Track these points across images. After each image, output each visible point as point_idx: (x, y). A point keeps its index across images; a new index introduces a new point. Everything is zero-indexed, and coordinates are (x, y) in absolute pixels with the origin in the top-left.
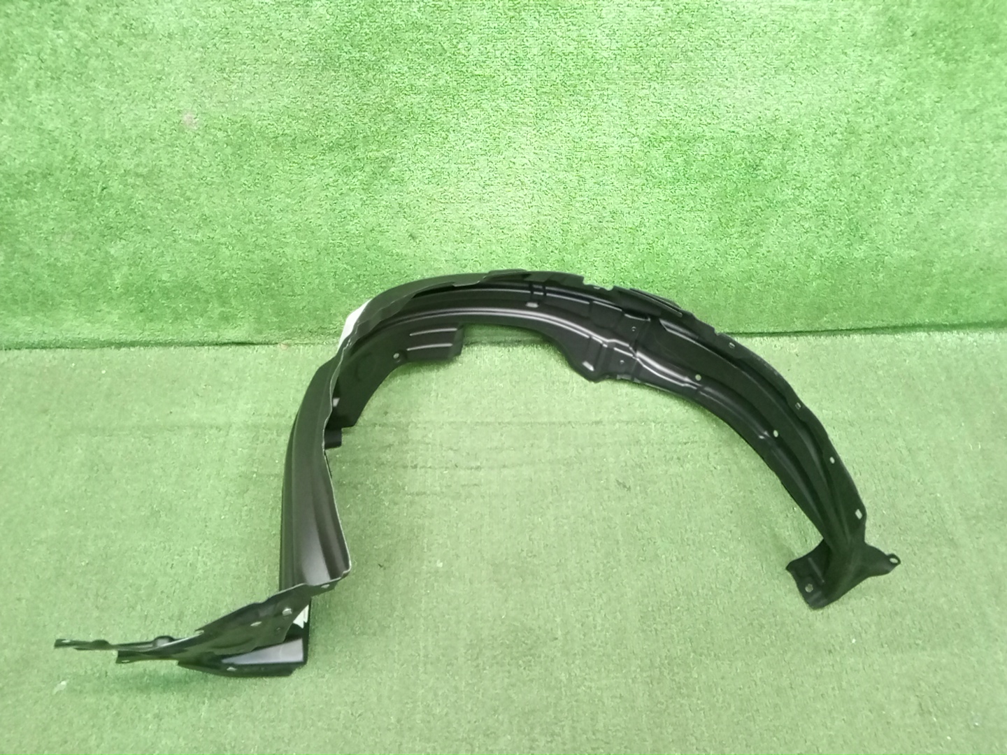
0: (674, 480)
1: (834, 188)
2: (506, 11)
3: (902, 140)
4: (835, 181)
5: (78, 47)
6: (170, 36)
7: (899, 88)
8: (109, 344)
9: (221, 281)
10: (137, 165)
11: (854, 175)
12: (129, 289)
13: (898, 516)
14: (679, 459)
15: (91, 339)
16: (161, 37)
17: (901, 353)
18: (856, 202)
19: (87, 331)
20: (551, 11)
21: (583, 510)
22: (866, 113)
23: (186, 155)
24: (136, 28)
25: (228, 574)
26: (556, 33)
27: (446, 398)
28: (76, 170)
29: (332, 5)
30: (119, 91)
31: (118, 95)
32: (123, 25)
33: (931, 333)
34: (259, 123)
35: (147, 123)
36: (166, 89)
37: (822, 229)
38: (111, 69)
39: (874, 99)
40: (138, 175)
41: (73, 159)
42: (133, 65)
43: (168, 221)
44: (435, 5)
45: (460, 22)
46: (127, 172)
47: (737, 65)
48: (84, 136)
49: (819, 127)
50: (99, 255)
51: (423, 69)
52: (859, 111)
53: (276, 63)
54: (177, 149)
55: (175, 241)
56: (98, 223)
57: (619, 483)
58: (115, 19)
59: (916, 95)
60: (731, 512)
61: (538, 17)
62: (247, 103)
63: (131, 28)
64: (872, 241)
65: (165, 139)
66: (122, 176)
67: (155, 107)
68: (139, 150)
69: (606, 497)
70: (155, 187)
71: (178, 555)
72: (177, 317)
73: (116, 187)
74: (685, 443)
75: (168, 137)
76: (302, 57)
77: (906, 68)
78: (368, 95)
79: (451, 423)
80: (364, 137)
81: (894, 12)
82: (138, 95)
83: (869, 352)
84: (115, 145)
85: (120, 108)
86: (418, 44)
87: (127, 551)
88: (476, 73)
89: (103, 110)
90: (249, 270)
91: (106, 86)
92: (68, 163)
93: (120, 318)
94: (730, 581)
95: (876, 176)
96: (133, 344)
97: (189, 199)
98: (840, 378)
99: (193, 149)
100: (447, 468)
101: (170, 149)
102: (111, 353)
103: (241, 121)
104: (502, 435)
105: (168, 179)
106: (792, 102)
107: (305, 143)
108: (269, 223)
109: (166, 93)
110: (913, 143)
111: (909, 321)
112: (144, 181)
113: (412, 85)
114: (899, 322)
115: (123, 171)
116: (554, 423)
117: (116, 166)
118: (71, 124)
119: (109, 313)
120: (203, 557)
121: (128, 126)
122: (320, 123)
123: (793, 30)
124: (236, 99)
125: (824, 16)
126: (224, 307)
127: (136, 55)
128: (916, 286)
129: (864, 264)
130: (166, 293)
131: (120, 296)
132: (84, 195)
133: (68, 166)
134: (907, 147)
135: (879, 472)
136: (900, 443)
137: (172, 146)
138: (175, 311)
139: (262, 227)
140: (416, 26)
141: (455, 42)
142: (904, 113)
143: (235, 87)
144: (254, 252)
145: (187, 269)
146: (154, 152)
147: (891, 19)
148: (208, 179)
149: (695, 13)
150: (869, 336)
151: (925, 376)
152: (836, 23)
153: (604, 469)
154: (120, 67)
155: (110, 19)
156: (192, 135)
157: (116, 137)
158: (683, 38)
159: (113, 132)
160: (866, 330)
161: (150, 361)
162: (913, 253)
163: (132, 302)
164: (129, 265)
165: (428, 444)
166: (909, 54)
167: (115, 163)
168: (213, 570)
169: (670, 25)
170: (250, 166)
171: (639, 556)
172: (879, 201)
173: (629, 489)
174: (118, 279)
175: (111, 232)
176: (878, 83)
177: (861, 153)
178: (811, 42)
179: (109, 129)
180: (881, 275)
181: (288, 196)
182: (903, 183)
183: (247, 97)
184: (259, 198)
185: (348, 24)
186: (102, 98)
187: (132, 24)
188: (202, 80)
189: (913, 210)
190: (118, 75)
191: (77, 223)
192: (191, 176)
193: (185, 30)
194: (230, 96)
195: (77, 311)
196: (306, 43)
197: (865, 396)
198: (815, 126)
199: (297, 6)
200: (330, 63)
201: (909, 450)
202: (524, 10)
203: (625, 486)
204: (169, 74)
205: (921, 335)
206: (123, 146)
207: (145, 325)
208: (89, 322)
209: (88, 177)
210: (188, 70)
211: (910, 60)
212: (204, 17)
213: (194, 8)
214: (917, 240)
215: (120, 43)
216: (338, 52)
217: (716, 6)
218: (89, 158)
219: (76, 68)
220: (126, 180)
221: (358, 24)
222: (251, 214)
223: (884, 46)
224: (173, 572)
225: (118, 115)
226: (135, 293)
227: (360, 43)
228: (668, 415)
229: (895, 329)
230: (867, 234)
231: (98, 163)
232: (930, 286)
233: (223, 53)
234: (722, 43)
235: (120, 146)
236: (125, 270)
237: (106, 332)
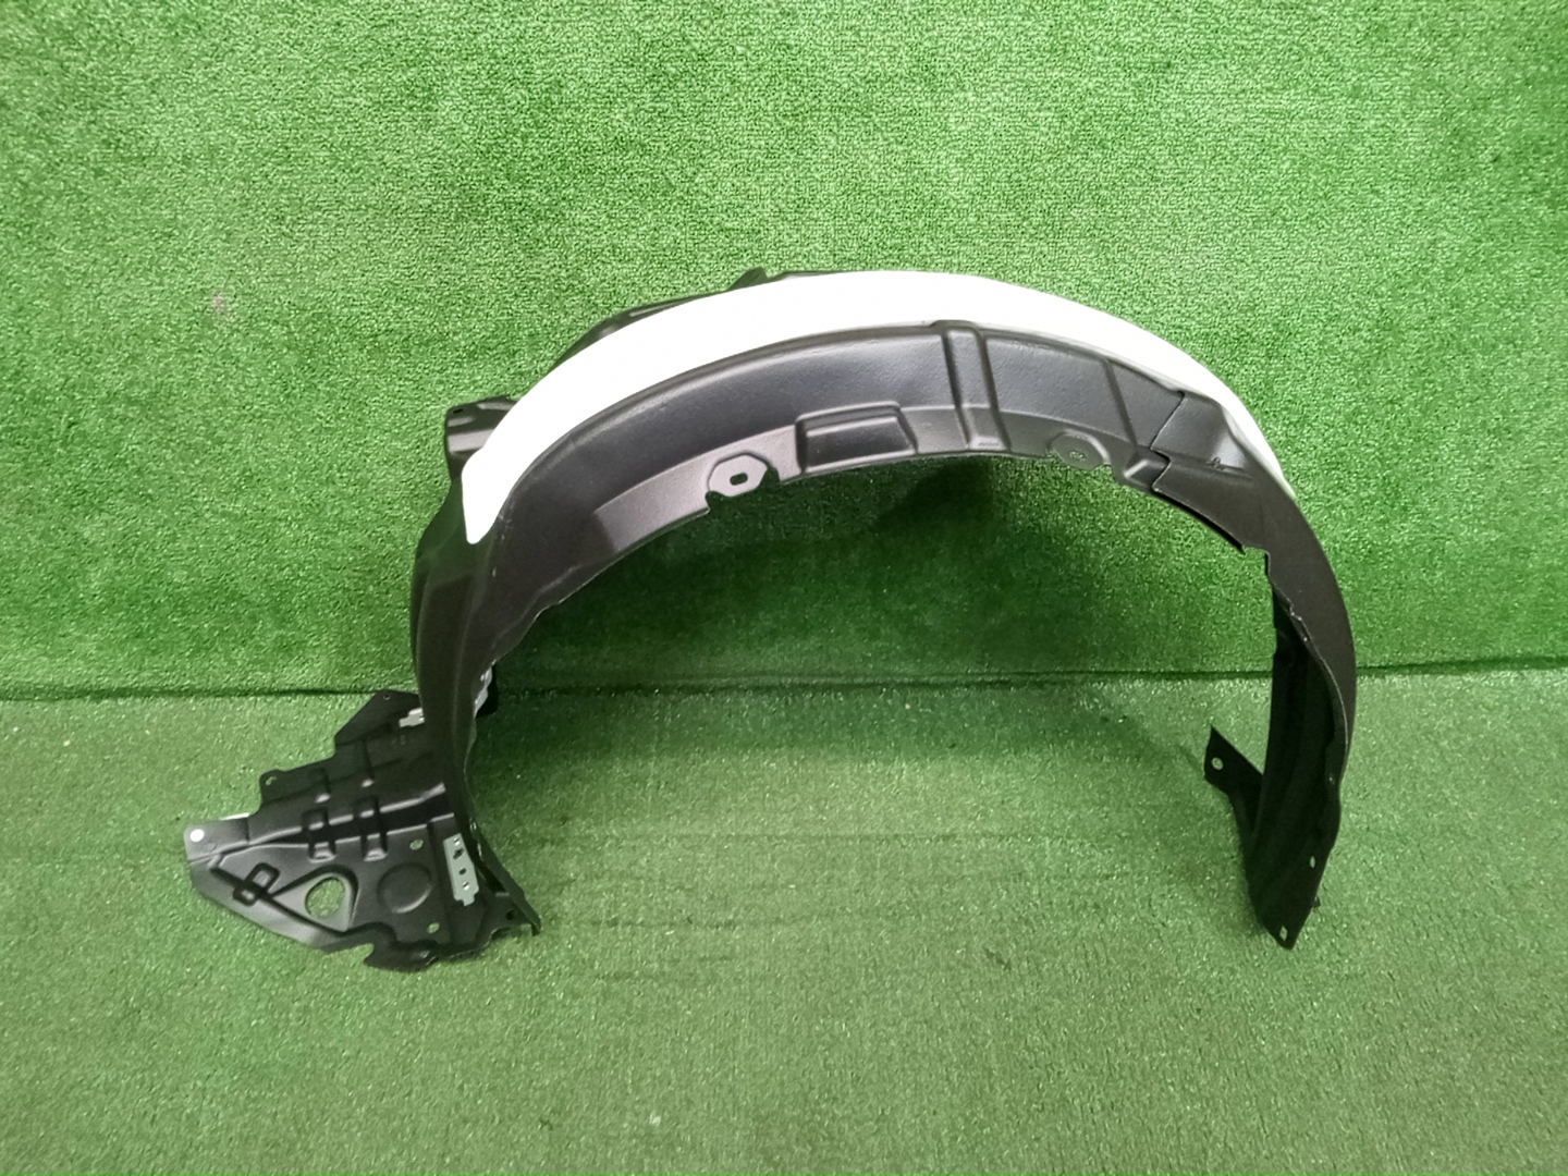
0: (1088, 948)
1: (1356, 423)
2: (780, 118)
3: (1474, 342)
4: (1358, 412)
5: (25, 179)
6: (186, 160)
7: (1471, 253)
8: (81, 693)
9: (279, 584)
10: (130, 384)
11: (1391, 402)
12: (114, 597)
13: (1502, 1016)
14: (1096, 906)
15: (49, 685)
16: (170, 162)
17: (1476, 707)
18: (1396, 447)
19: (41, 671)
20: (859, 120)
21: (925, 1007)
22: (1413, 296)
23: (216, 366)
24: (127, 147)
25: (256, 1137)
26: (867, 157)
27: (674, 791)
28: (23, 393)
29: (472, 107)
30: (98, 256)
31: (95, 262)
32: (104, 141)
33: (1525, 672)
34: (345, 310)
35: (147, 311)
36: (179, 252)
37: (1335, 494)
38: (82, 217)
39: (1426, 271)
40: (130, 402)
41: (17, 373)
42: (122, 210)
43: (186, 481)
44: (655, 109)
45: (698, 138)
46: (112, 396)
47: (1187, 211)
48: (37, 336)
49: (1330, 320)
50: (63, 540)
51: (634, 219)
52: (1401, 291)
53: (374, 207)
54: (200, 356)
55: (196, 515)
56: (60, 484)
57: (990, 955)
58: (89, 131)
59: (1498, 265)
60: (1199, 1010)
61: (835, 129)
62: (322, 277)
63: (117, 147)
64: (1424, 514)
65: (179, 338)
66: (103, 402)
67: (161, 284)
68: (134, 357)
69: (966, 982)
70: (162, 421)
71: (166, 1096)
72: (202, 647)
73: (93, 422)
74: (1107, 877)
75: (183, 336)
76: (420, 197)
77: (1482, 218)
78: (536, 263)
79: (680, 838)
80: (531, 335)
81: (1460, 121)
82: (131, 263)
83: (1421, 706)
84: (91, 349)
85: (99, 284)
86: (624, 176)
87: (72, 1087)
88: (729, 225)
89: (69, 288)
90: (328, 565)
91: (75, 247)
92: (9, 380)
93: (99, 648)
94: (1204, 1151)
95: (1429, 403)
96: (122, 693)
97: (221, 442)
98: (1374, 754)
99: (226, 355)
100: (672, 925)
101: (187, 355)
102: (85, 706)
103: (313, 308)
104: (773, 860)
105: (183, 409)
106: (1282, 275)
107: (427, 345)
108: (364, 483)
109: (181, 259)
110: (1494, 347)
111: (1488, 652)
112: (142, 411)
113: (614, 246)
114: (1469, 655)
115: (104, 394)
116: (868, 838)
117: (93, 386)
118: (14, 313)
119: (80, 639)
120: (211, 1102)
121: (114, 315)
122: (452, 311)
123: (1285, 150)
124: (304, 269)
125: (1340, 128)
126: (284, 627)
127: (127, 194)
128: (1500, 591)
129: (1410, 554)
130: (180, 605)
131: (99, 610)
132: (36, 436)
133: (9, 385)
134: (1483, 353)
135: (1461, 931)
136: (1491, 874)
137: (192, 350)
138: (195, 636)
139: (351, 490)
140: (620, 145)
141: (689, 171)
142: (1478, 295)
143: (302, 249)
144: (336, 533)
145: (218, 562)
146: (159, 362)
147: (1456, 132)
148: (256, 407)
149: (1114, 123)
150: (1419, 678)
151: (1522, 750)
152: (1361, 140)
153: (961, 926)
154: (99, 214)
155: (80, 130)
156: (226, 332)
157: (93, 335)
158: (1091, 165)
159: (87, 327)
160: (1412, 668)
161: (149, 722)
162: (1495, 536)
163: (120, 621)
164: (116, 556)
165: (638, 879)
166: (1488, 193)
167: (91, 380)
168: (229, 1128)
169: (1067, 143)
170: (328, 384)
171: (1030, 1102)
172: (1436, 447)
173: (1008, 966)
174: (96, 579)
175: (84, 500)
176: (1433, 243)
177: (1403, 363)
178: (1316, 173)
179: (80, 322)
180: (1439, 574)
181: (396, 437)
182: (1476, 415)
183: (323, 265)
184: (346, 439)
185: (500, 141)
186: (67, 268)
187: (119, 140)
188: (243, 237)
189: (1493, 462)
190: (95, 228)
191: (26, 484)
192: (224, 402)
193: (213, 150)
194: (294, 264)
195: (24, 636)
196: (427, 174)
197: (1422, 787)
198: (1323, 318)
199: (411, 108)
200: (471, 206)
201: (1510, 888)
202: (811, 117)
203: (1000, 962)
204: (186, 227)
205: (1508, 676)
206: (105, 350)
207: (143, 660)
208: (45, 654)
209: (44, 404)
210: (220, 220)
211: (1489, 204)
212: (245, 128)
213: (228, 112)
214: (1502, 513)
215: (99, 173)
216: (484, 190)
217: (1151, 110)
218: (47, 373)
219: (22, 216)
220: (111, 409)
221: (519, 141)
222: (331, 467)
223: (1443, 178)
224: (153, 1132)
225: (95, 297)
226: (126, 606)
227: (522, 173)
228: (1073, 823)
229: (1462, 666)
230: (1414, 503)
231: (62, 380)
232: (1523, 591)
233: (281, 190)
234: (1160, 175)
235: (100, 351)
236: (108, 564)
237: (74, 672)
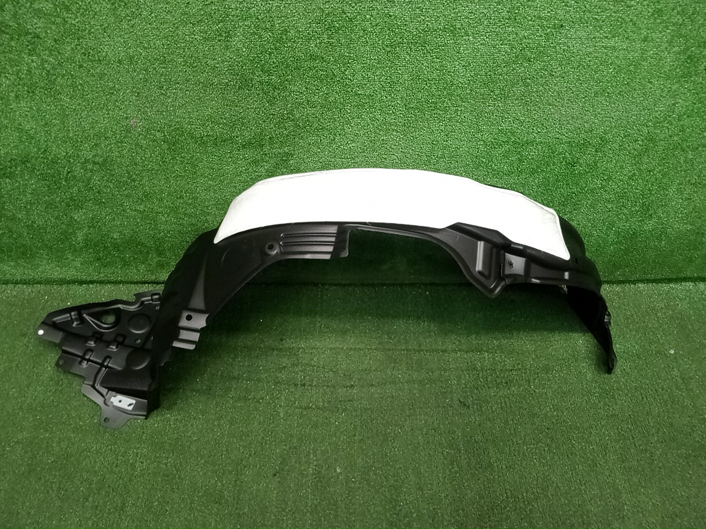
0: (503, 401)
1: (633, 180)
2: (385, 47)
3: (689, 147)
4: (634, 175)
5: (48, 69)
6: (120, 62)
7: (691, 108)
8: (74, 282)
9: (159, 239)
10: (94, 156)
11: (649, 171)
12: (88, 244)
13: (676, 434)
14: (506, 383)
15: (60, 279)
16: (112, 62)
17: (675, 298)
18: (649, 190)
19: (56, 273)
20: (420, 48)
21: (433, 423)
22: (663, 127)
23: (132, 149)
24: (93, 56)
25: (159, 473)
26: (423, 64)
27: (328, 328)
28: (48, 159)
29: (247, 40)
30: (80, 102)
31: (79, 104)
32: (83, 53)
33: (697, 283)
34: (189, 126)
35: (102, 125)
36: (116, 101)
37: (621, 209)
38: (73, 86)
39: (670, 116)
40: (95, 163)
41: (45, 150)
42: (91, 83)
43: (119, 196)
44: (329, 42)
45: (348, 55)
46: (87, 161)
47: (565, 89)
48: (53, 135)
49: (625, 136)
50: (65, 219)
51: (318, 89)
52: (658, 125)
53: (202, 83)
54: (125, 145)
55: (123, 210)
56: (64, 197)
57: (461, 402)
58: (76, 49)
59: (702, 114)
60: (548, 429)
61: (409, 52)
62: (179, 112)
63: (89, 55)
64: (659, 218)
65: (116, 138)
66: (82, 163)
67: (108, 114)
68: (96, 145)
69: (450, 413)
70: (109, 171)
71: (121, 456)
72: (126, 264)
73: (78, 171)
74: (511, 370)
75: (118, 136)
76: (223, 79)
77: (697, 94)
78: (273, 107)
79: (331, 349)
80: (270, 138)
81: (692, 52)
82: (95, 105)
83: (651, 297)
84: (77, 141)
85: (81, 114)
86: (314, 71)
87: (83, 451)
88: (359, 92)
89: (68, 115)
90: (180, 232)
91: (70, 98)
92: (42, 153)
93: (82, 264)
94: (548, 487)
95: (666, 172)
96: (92, 282)
97: (134, 181)
98: (629, 318)
99: (137, 145)
100: (328, 386)
101: (119, 144)
102: (75, 287)
103: (175, 125)
104: (370, 359)
105: (118, 166)
106: (605, 117)
107: (224, 142)
108: (196, 198)
109: (117, 104)
110: (697, 148)
111: (682, 275)
112: (100, 168)
113: (308, 101)
114: (674, 276)
115: (83, 160)
116: (410, 350)
117: (78, 156)
118: (43, 126)
119: (73, 260)
120: (140, 458)
121: (87, 127)
122: (235, 128)
123: (611, 64)
124: (171, 109)
125: (636, 54)
126: (161, 257)
127: (93, 76)
128: (689, 250)
129: (652, 234)
130: (116, 247)
131: (81, 249)
132: (53, 177)
133: (42, 156)
134: (692, 151)
135: (661, 397)
136: (676, 372)
137: (122, 142)
138: (123, 260)
139: (190, 201)
140: (313, 57)
141: (343, 69)
142: (692, 127)
143: (170, 100)
144: (183, 219)
145: (133, 230)
146: (107, 147)
147: (689, 57)
148: (149, 166)
149: (535, 51)
150: (650, 285)
151: (693, 318)
152: (645, 60)
153: (449, 390)
154: (81, 84)
155: (73, 48)
156: (137, 135)
157: (78, 135)
158: (523, 69)
159: (75, 132)
160: (649, 281)
161: (104, 295)
162: (689, 227)
163: (91, 253)
164: (89, 227)
165: (313, 366)
166: (701, 83)
167: (78, 154)
168: (148, 469)
169: (513, 59)
170: (181, 157)
171: (476, 464)
172: (667, 190)
173: (468, 407)
174: (80, 236)
175: (75, 204)
176: (674, 104)
177: (656, 155)
178: (625, 73)
179: (73, 130)
180: (663, 242)
181: (210, 179)
182: (686, 177)
183: (180, 107)
184: (189, 180)
185: (259, 55)
186: (67, 107)
187: (89, 53)
188: (145, 95)
189: (692, 197)
190: (79, 90)
191: (49, 196)
192: (136, 164)
193: (131, 58)
194: (167, 107)
195: (49, 259)
196: (226, 69)
197: (649, 334)
198: (622, 135)
199: (220, 41)
200: (245, 83)
201: (683, 379)
202: (399, 47)
203: (465, 405)
204: (119, 90)
205: (690, 285)
206: (84, 142)
207: (101, 269)
208: (59, 266)
209: (57, 164)
210: (134, 87)
211: (701, 88)
212: (146, 48)
213: (138, 41)
214: (694, 218)
215: (81, 66)
216: (251, 76)
217: (552, 45)
218: (59, 151)
219: (47, 84)
220: (86, 166)
221: (268, 55)
222: (182, 192)
223: (682, 77)
224: (117, 470)
225: (79, 119)
226: (93, 247)
227: (269, 69)
228: (497, 347)
229: (670, 281)
230: (655, 213)
231: (65, 154)
232: (700, 250)
233: (162, 75)
234: (554, 74)
235: (82, 142)
236: (85, 230)
237: (71, 274)
